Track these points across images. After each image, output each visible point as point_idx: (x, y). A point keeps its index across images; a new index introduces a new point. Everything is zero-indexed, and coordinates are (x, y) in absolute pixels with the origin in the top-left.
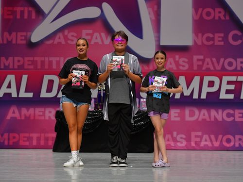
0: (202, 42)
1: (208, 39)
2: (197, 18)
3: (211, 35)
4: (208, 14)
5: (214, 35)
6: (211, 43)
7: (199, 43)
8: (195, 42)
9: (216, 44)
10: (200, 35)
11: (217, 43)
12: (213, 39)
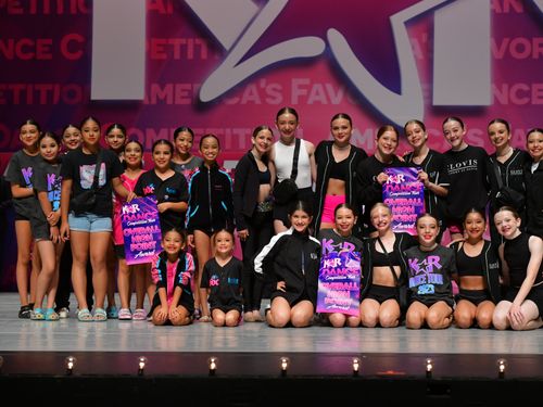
0: (509, 100)
1: (520, 94)
2: (500, 56)
3: (525, 87)
4: (520, 48)
5: (531, 87)
6: (526, 100)
7: (504, 101)
8: (496, 100)
9: (533, 103)
10: (505, 86)
11: (535, 101)
12: (528, 94)
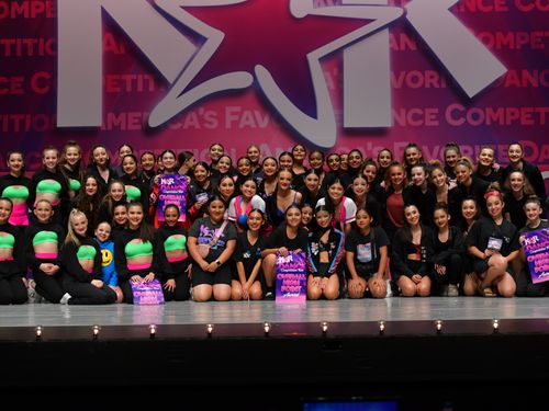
0: (407, 121)
1: (416, 118)
2: (398, 86)
3: (419, 112)
4: (415, 79)
5: (424, 111)
6: (420, 122)
7: (403, 124)
8: (396, 122)
9: (427, 124)
10: (403, 111)
11: (428, 123)
12: (422, 117)
